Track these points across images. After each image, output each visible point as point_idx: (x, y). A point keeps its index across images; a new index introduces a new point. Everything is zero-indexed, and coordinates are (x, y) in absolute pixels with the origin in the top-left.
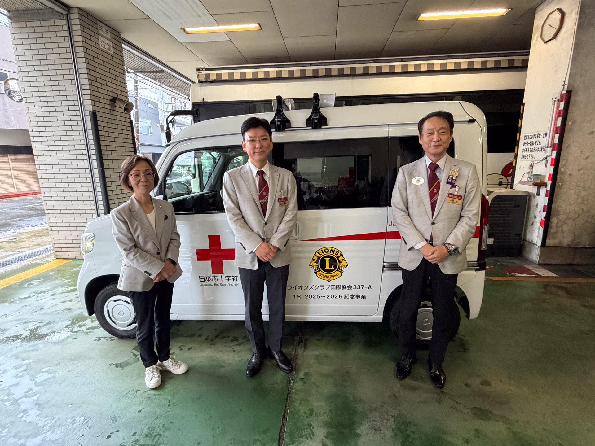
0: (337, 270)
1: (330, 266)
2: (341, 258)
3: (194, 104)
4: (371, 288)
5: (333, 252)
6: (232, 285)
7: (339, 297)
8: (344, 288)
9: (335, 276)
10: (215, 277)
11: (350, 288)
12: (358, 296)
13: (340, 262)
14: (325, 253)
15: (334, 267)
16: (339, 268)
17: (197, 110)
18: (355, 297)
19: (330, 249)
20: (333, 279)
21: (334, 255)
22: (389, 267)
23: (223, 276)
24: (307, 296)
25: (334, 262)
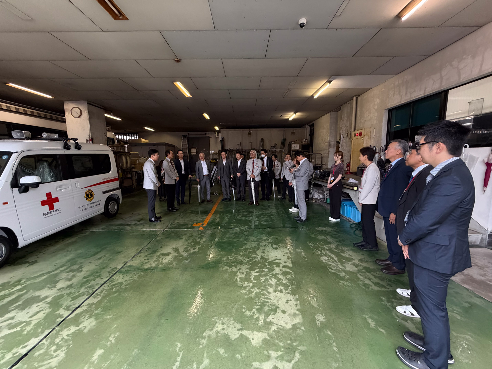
2: (93, 193)
7: (94, 206)
8: (95, 203)
9: (92, 199)
10: (51, 212)
14: (88, 192)
15: (91, 196)
18: (97, 205)
19: (89, 190)
21: (90, 192)
22: (104, 193)
23: (54, 210)
24: (85, 209)
25: (91, 194)
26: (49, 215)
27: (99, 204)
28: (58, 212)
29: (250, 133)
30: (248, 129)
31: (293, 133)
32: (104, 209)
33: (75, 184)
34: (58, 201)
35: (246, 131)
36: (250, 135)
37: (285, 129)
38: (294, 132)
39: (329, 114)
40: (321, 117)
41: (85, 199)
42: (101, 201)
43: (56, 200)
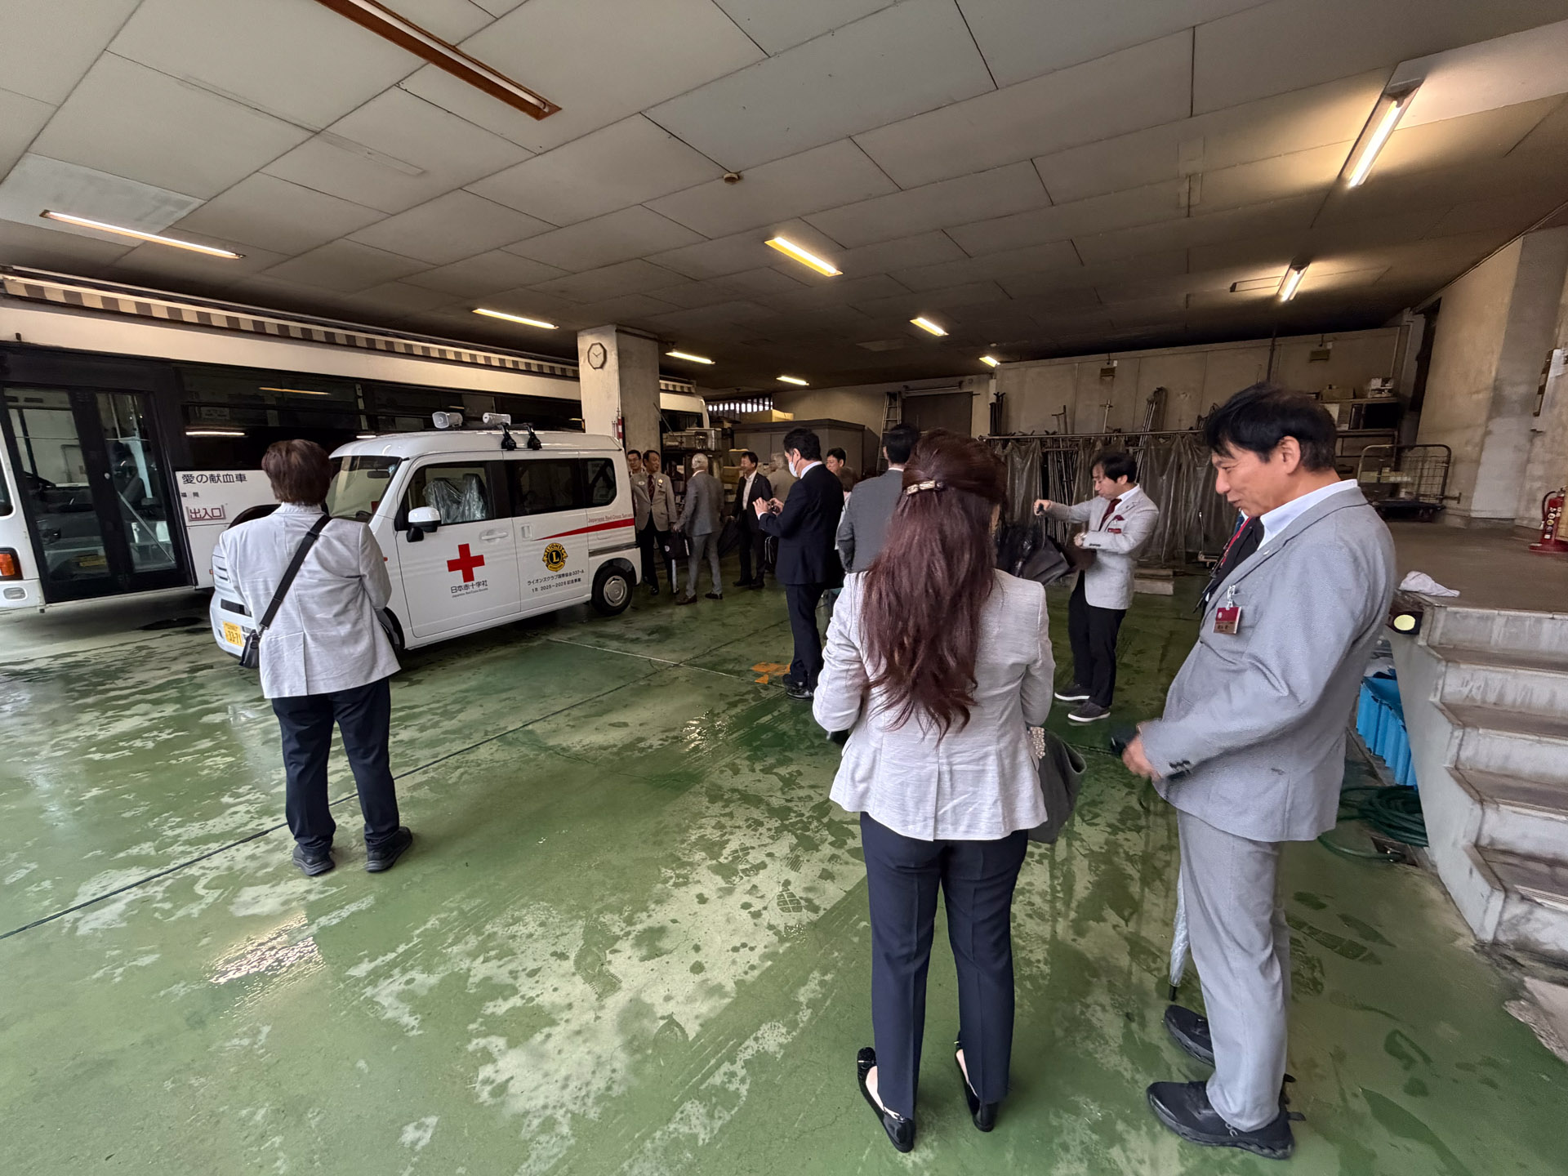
0: (562, 562)
1: (557, 559)
2: (563, 551)
5: (558, 547)
6: (482, 590)
7: (564, 583)
9: (560, 566)
10: (466, 586)
11: (570, 574)
12: (576, 581)
13: (563, 554)
14: (552, 549)
15: (559, 559)
16: (562, 559)
19: (555, 545)
20: (559, 569)
21: (557, 549)
22: (593, 553)
23: (474, 582)
25: (558, 555)
26: (463, 592)
27: (579, 580)
28: (481, 587)
29: (1108, 372)
30: (1105, 356)
31: (1321, 356)
32: (593, 593)
33: (523, 528)
34: (483, 564)
35: (1094, 363)
36: (1108, 379)
37: (1279, 340)
38: (1328, 351)
39: (1516, 245)
40: (1475, 264)
41: (545, 564)
42: (583, 572)
43: (479, 561)
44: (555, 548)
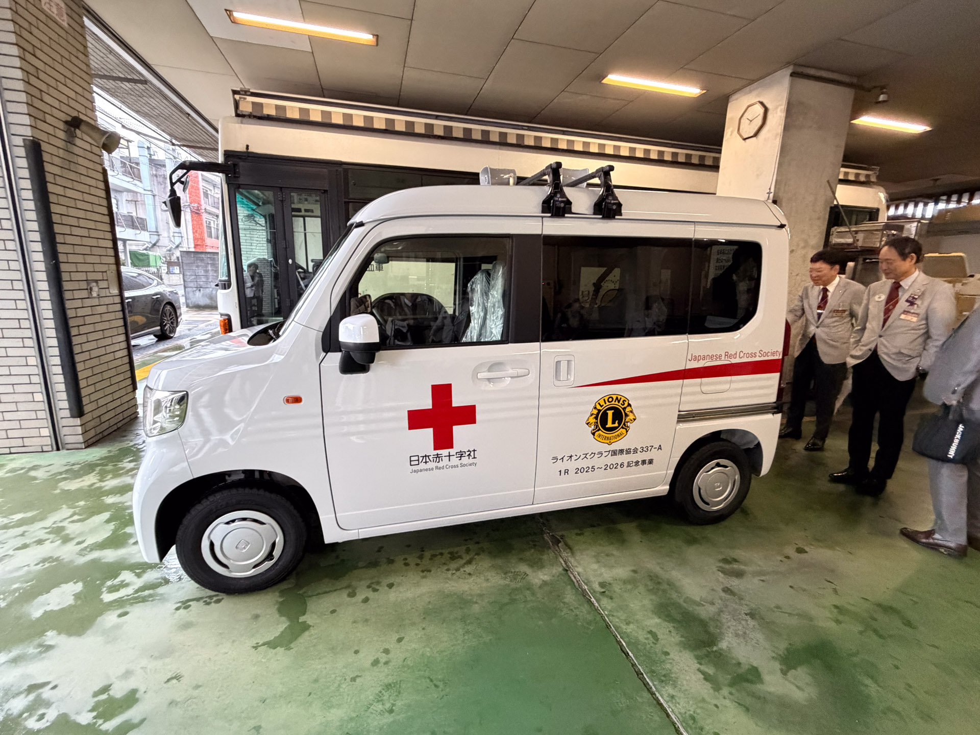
0: (622, 428)
1: (613, 423)
2: (628, 409)
3: (228, 154)
4: (661, 449)
5: (619, 402)
6: (465, 465)
7: (621, 465)
8: (628, 452)
9: (618, 436)
10: (438, 456)
11: (635, 451)
12: (644, 462)
13: (626, 415)
14: (608, 403)
15: (618, 423)
16: (624, 424)
17: (235, 165)
18: (640, 463)
19: (615, 397)
20: (616, 440)
21: (619, 405)
22: (685, 417)
23: (452, 451)
24: (578, 470)
25: (619, 416)
27: (650, 461)
28: (465, 460)
32: (672, 484)
34: (472, 420)
41: (590, 429)
42: (660, 448)
44: (615, 404)
